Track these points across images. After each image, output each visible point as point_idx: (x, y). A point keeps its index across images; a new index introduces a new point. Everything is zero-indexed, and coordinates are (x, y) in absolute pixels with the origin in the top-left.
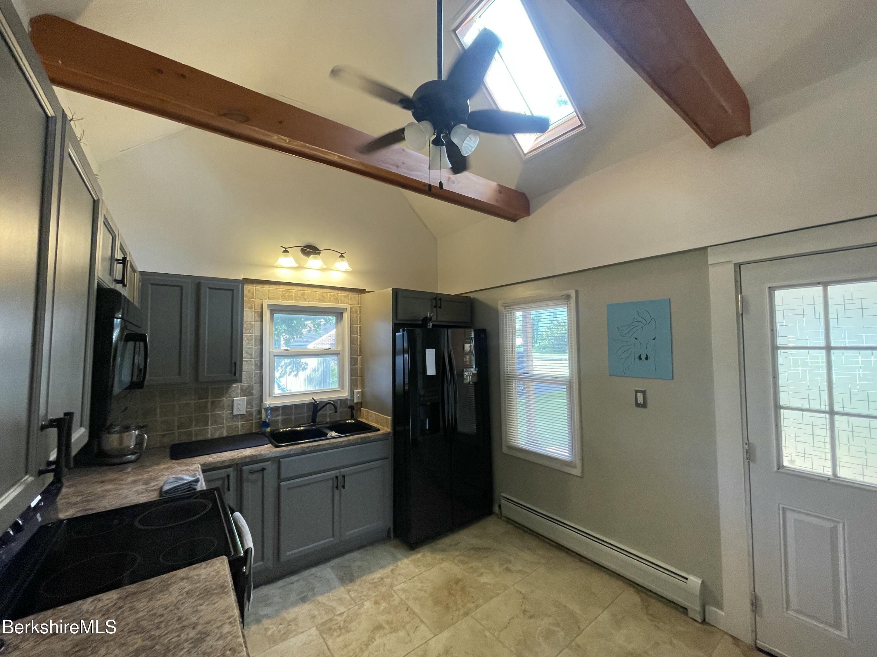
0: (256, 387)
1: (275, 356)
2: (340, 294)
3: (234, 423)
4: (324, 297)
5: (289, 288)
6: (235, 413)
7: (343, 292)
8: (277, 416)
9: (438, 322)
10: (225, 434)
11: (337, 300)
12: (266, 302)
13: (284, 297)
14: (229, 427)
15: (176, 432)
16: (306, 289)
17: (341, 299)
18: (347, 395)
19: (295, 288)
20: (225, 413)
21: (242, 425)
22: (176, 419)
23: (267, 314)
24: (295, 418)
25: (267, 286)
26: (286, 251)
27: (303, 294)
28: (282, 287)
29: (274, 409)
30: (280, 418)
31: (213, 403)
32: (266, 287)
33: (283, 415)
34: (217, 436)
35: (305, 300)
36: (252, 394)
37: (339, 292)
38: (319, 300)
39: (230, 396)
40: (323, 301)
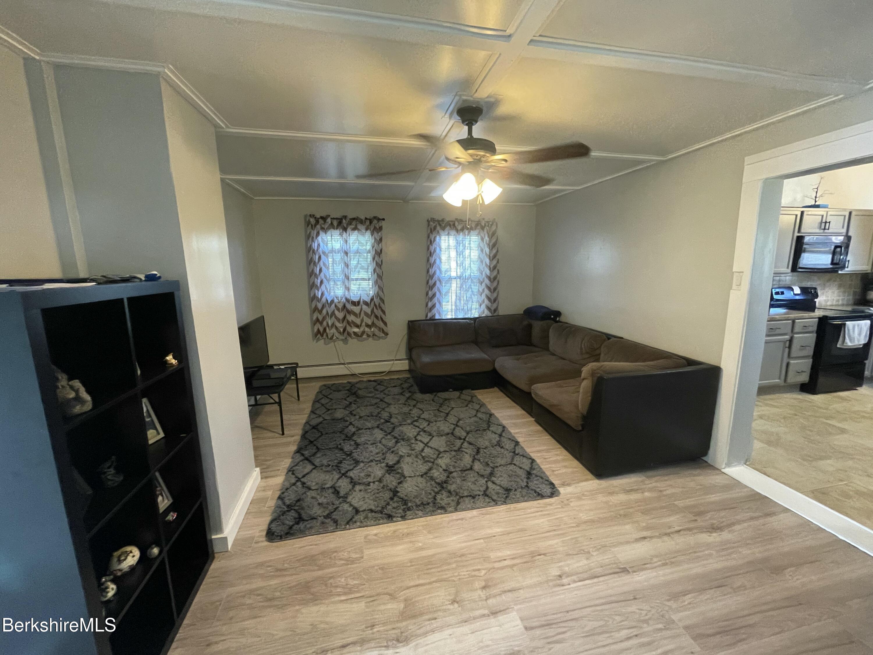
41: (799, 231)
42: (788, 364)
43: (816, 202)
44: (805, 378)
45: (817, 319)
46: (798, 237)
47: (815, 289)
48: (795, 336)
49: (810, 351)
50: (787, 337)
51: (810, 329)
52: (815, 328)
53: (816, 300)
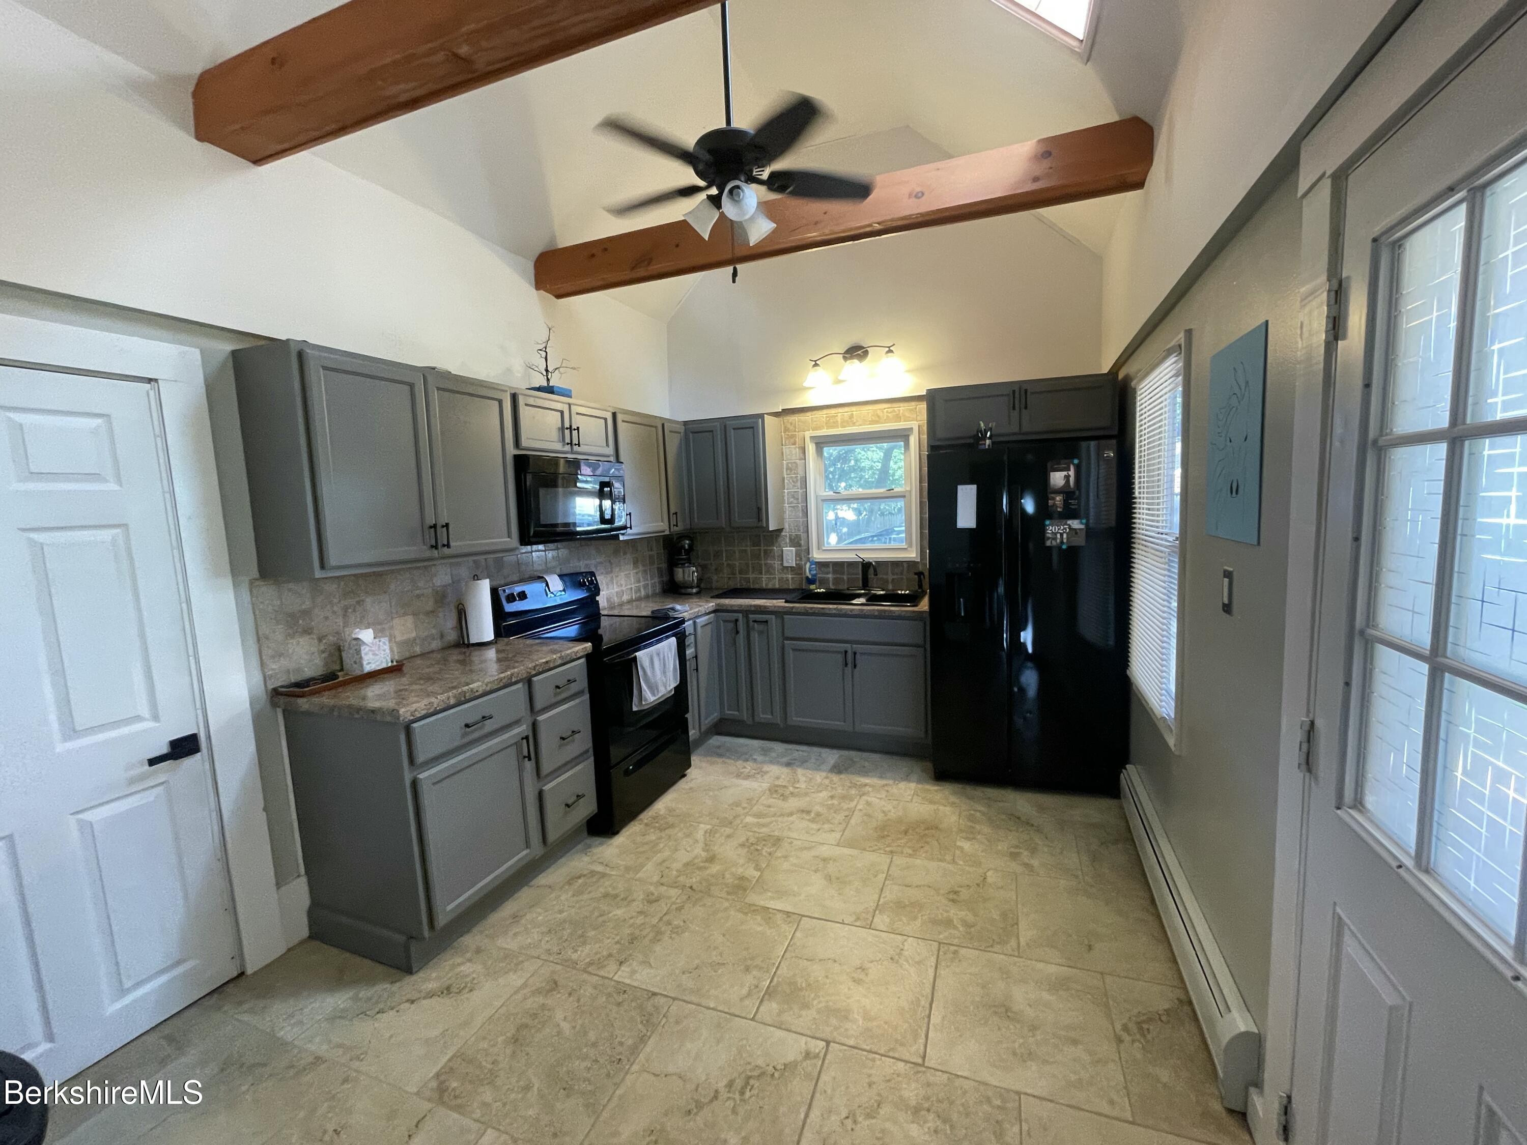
0: (803, 536)
1: (824, 500)
2: (903, 408)
3: (785, 576)
4: (879, 417)
5: (833, 411)
6: (785, 564)
7: (906, 404)
8: (828, 573)
9: (1023, 434)
10: (777, 586)
11: (898, 418)
12: (808, 434)
13: (829, 425)
14: (780, 580)
15: (738, 576)
16: (854, 408)
17: (904, 416)
18: (914, 555)
19: (840, 410)
20: (777, 564)
21: (792, 578)
22: (737, 564)
23: (811, 448)
24: (848, 579)
25: (809, 414)
26: (816, 365)
27: (851, 416)
28: (825, 411)
29: (823, 565)
30: (830, 576)
31: (765, 551)
32: (809, 416)
33: (834, 572)
34: (770, 586)
35: (854, 424)
36: (800, 546)
37: (902, 404)
38: (873, 422)
39: (780, 546)
40: (877, 422)
41: (517, 443)
42: (540, 795)
43: (548, 380)
44: (588, 807)
45: (583, 660)
46: (517, 458)
47: (593, 574)
48: (540, 718)
49: (584, 741)
50: (523, 729)
51: (574, 688)
52: (582, 683)
53: (597, 598)
